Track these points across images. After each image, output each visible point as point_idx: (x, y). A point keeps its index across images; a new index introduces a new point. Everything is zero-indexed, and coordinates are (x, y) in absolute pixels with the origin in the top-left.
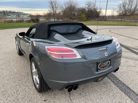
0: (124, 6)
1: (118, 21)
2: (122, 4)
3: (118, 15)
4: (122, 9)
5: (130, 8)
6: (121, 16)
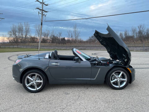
0: (14, 34)
1: (15, 48)
2: (12, 32)
3: (8, 42)
4: (13, 37)
6: (13, 42)
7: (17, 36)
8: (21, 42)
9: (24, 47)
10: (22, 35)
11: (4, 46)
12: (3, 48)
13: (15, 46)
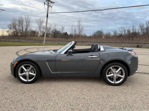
0: (14, 27)
1: (16, 41)
2: (12, 25)
3: (8, 35)
4: (13, 30)
5: (21, 29)
7: (17, 29)
8: (22, 36)
9: (26, 41)
10: (22, 28)
11: (4, 40)
12: (3, 41)
13: (16, 40)
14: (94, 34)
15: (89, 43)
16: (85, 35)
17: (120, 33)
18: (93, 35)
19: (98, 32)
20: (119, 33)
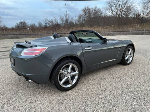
14: (17, 25)
15: (12, 36)
16: (4, 26)
17: (45, 24)
18: (16, 27)
19: (21, 23)
20: (43, 24)
